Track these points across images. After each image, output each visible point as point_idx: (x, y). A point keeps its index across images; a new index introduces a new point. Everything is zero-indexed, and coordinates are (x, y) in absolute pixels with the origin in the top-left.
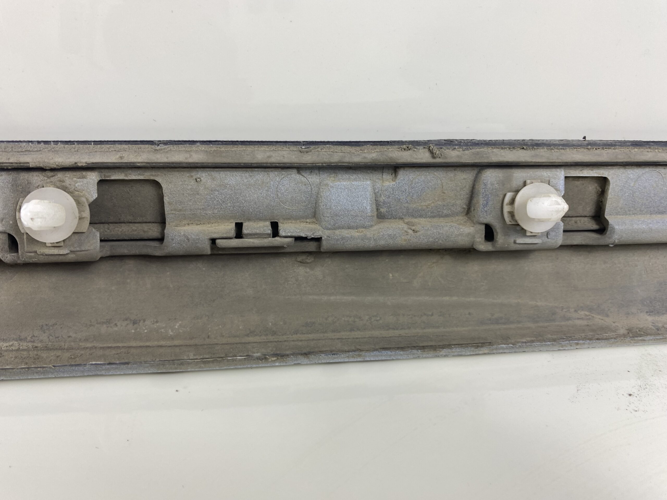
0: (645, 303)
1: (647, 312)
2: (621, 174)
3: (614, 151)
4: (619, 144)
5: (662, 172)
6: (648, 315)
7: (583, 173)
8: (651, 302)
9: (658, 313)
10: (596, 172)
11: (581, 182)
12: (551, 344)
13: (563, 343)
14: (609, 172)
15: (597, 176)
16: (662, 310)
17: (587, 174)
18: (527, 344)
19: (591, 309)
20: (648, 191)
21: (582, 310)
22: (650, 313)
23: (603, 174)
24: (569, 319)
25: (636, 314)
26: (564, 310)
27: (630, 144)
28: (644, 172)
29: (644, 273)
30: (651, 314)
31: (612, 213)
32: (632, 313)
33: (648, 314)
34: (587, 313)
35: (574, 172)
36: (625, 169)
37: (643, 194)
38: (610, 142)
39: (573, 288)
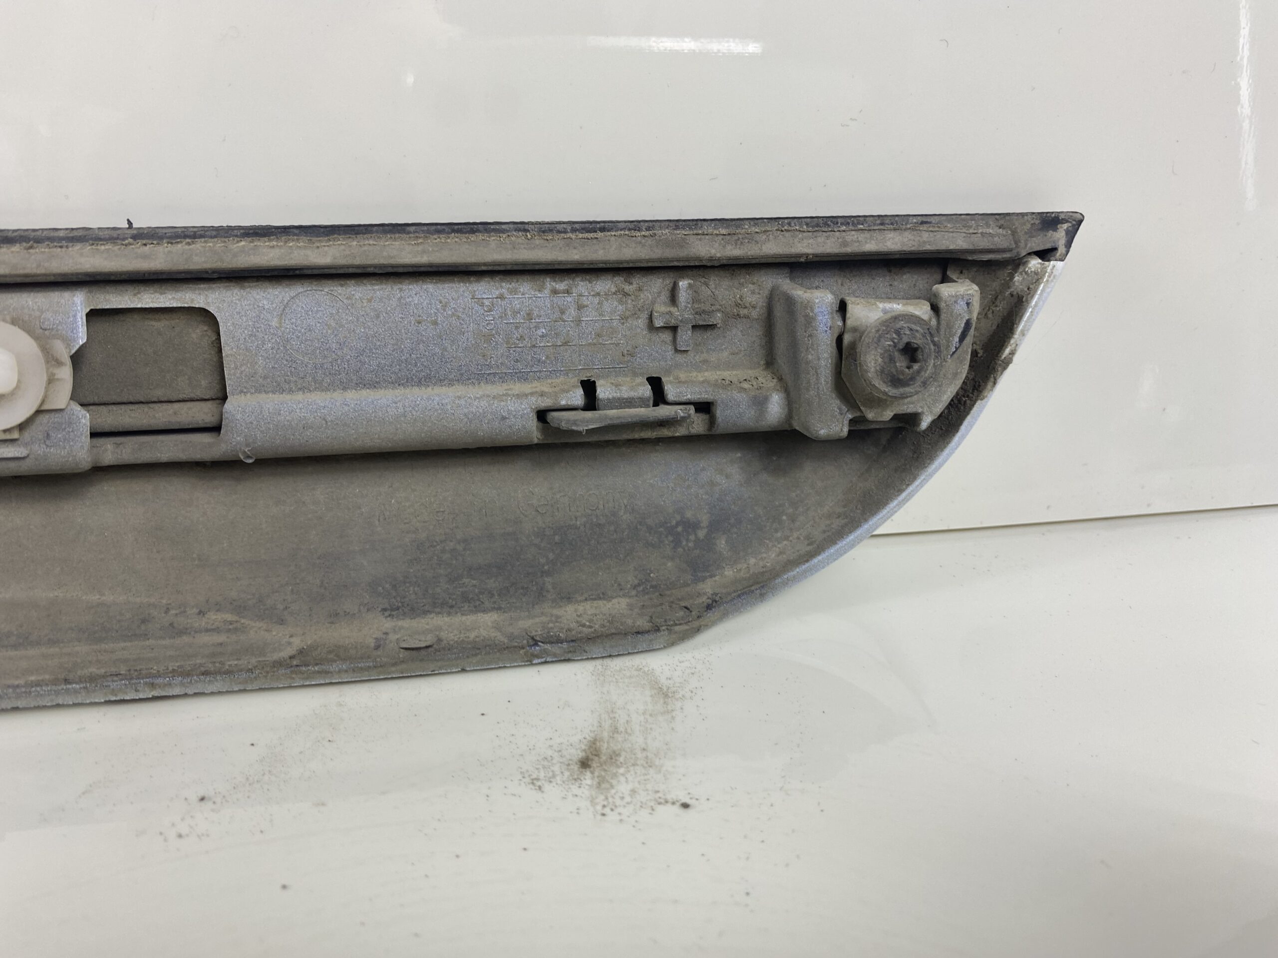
0: (380, 588)
1: (384, 610)
2: (239, 300)
3: (187, 247)
4: (214, 233)
5: (340, 294)
6: (386, 617)
7: (140, 300)
8: (394, 587)
9: (413, 609)
10: (174, 298)
11: (167, 323)
12: (81, 688)
13: (114, 685)
14: (206, 295)
15: (179, 305)
16: (422, 605)
17: (152, 302)
18: (18, 690)
19: (240, 609)
20: (319, 337)
21: (218, 610)
22: (391, 611)
23: (192, 300)
24: (182, 632)
25: (354, 614)
26: (173, 612)
27: (239, 234)
28: (293, 293)
29: (377, 522)
30: (394, 613)
31: (245, 387)
32: (346, 614)
33: (387, 614)
34: (229, 617)
35: (119, 298)
36: (243, 288)
37: (309, 343)
38: (192, 229)
39: (196, 562)
